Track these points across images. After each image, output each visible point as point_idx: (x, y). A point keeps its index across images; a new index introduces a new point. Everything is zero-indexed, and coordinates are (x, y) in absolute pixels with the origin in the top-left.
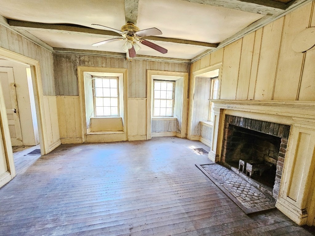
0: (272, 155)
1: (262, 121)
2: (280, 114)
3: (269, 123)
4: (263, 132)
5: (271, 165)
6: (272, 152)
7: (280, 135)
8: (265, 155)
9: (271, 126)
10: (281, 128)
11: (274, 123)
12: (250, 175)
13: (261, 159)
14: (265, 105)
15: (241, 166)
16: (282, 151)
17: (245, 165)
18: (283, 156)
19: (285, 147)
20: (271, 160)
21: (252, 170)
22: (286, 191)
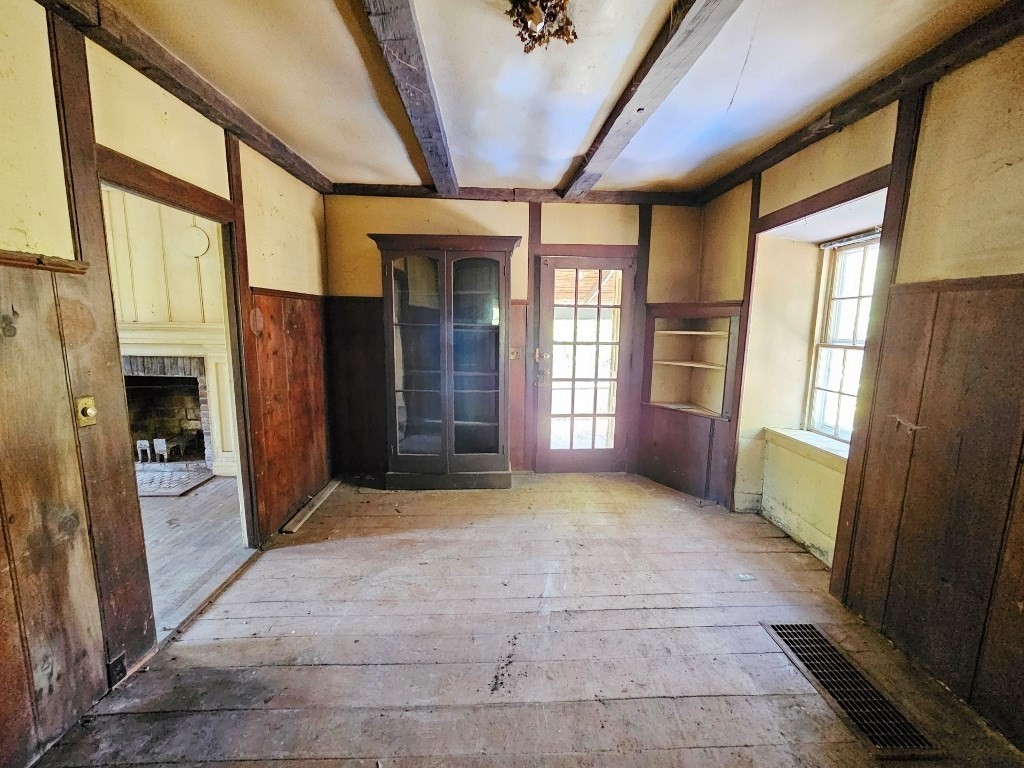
0: (193, 416)
1: (163, 358)
2: (187, 342)
3: (176, 358)
4: (168, 375)
5: (195, 433)
6: (191, 411)
7: (195, 374)
8: (180, 421)
9: (180, 362)
10: (194, 363)
11: (183, 357)
12: (166, 457)
13: (176, 430)
14: (159, 329)
15: (144, 452)
16: (203, 396)
17: (152, 447)
18: (205, 402)
19: (205, 387)
20: (192, 425)
21: (168, 448)
22: (220, 445)
